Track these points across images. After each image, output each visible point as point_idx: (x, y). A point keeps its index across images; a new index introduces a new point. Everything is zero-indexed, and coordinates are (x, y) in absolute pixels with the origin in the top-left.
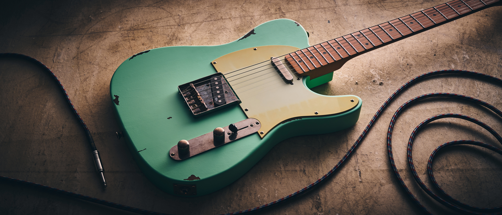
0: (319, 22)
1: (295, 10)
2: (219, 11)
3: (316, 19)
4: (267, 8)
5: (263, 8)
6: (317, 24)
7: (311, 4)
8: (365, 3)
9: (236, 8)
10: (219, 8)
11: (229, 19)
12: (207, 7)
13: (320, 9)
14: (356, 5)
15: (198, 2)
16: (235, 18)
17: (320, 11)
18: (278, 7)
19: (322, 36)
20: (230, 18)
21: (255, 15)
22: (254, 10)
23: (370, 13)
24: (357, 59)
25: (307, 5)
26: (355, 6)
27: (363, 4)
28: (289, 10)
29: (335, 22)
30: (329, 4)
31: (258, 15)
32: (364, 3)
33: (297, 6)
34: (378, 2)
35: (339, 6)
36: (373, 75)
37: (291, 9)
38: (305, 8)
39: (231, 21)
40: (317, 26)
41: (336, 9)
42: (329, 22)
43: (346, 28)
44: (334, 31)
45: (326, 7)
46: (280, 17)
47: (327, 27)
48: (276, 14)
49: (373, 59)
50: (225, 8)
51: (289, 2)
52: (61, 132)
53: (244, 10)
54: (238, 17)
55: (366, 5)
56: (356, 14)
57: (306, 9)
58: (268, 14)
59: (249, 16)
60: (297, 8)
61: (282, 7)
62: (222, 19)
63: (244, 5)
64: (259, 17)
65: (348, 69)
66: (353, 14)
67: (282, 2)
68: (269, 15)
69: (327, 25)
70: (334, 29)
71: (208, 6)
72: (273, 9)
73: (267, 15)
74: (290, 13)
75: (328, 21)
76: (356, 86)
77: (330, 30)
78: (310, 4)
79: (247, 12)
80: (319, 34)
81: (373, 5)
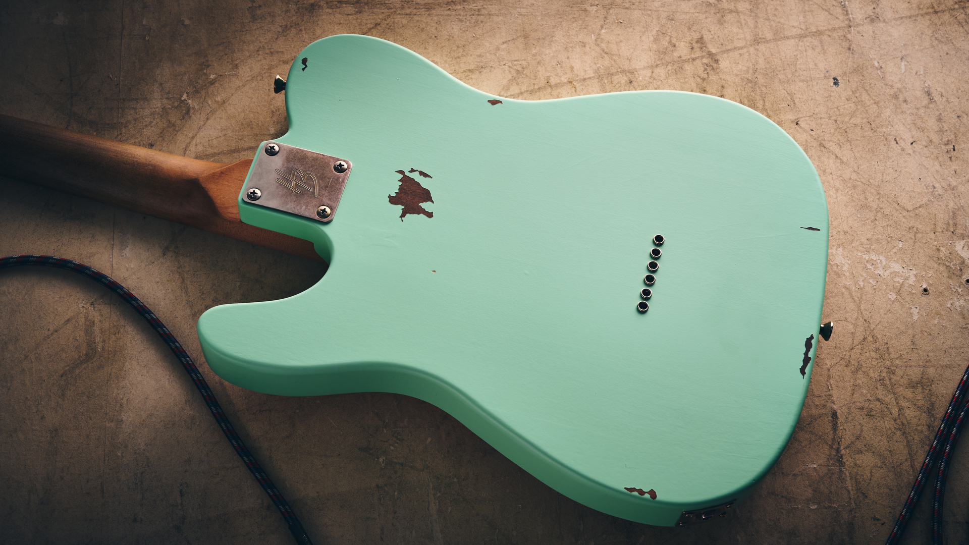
0: (810, 83)
1: (741, 44)
2: (539, 58)
3: (801, 73)
4: (667, 38)
5: (656, 40)
6: (806, 90)
7: (782, 20)
8: (925, 10)
9: (584, 45)
10: (538, 48)
11: (569, 86)
12: (503, 43)
13: (809, 39)
14: (902, 18)
15: (477, 28)
16: (585, 79)
17: (808, 44)
18: (696, 36)
19: (822, 134)
20: (571, 82)
21: (637, 67)
22: (632, 50)
23: (940, 46)
24: (920, 209)
25: (772, 23)
26: (898, 23)
27: (918, 15)
28: (726, 45)
29: (851, 80)
30: (830, 17)
31: (645, 68)
32: (921, 12)
33: (745, 30)
34: (957, 6)
35: (858, 25)
36: (964, 263)
37: (732, 41)
38: (769, 36)
39: (576, 91)
40: (805, 97)
41: (849, 36)
42: (836, 83)
43: (883, 103)
44: (853, 115)
45: (824, 28)
46: (706, 70)
47: (832, 99)
48: (694, 60)
49: (959, 205)
50: (553, 45)
51: (723, 16)
52: (180, 507)
53: (606, 50)
54: (593, 77)
55: (928, 17)
56: (904, 53)
57: (770, 40)
58: (673, 63)
59: (624, 72)
60: (748, 38)
61: (707, 37)
62: (551, 86)
63: (603, 31)
64: (649, 75)
65: (901, 245)
66: (895, 49)
67: (704, 16)
68: (675, 67)
69: (832, 94)
70: (852, 105)
71: (505, 40)
72: (682, 44)
73: (669, 67)
74: (731, 54)
75: (834, 79)
76: (925, 299)
77: (842, 110)
78: (779, 22)
79: (614, 58)
80: (813, 125)
81: (946, 17)
